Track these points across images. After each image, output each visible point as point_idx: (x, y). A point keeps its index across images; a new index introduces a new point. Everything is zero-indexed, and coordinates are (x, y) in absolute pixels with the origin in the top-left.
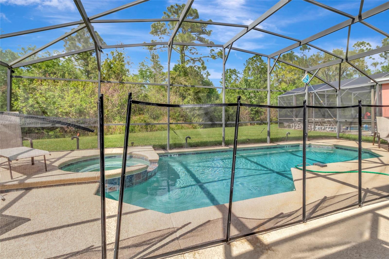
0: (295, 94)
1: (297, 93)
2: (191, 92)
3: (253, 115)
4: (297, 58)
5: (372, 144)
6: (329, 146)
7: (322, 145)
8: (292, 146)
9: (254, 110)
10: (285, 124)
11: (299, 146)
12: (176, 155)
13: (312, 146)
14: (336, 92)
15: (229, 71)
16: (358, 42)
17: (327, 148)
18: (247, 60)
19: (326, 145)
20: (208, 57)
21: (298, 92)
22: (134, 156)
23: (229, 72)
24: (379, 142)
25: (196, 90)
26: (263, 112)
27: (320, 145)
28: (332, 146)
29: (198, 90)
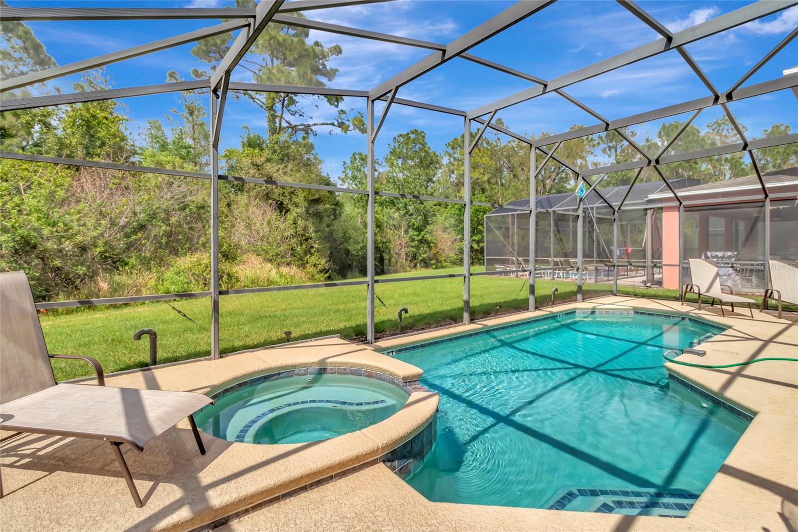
0: (518, 212)
1: (522, 210)
2: (300, 199)
3: (414, 250)
4: (488, 143)
5: (681, 303)
6: (624, 309)
7: (612, 309)
8: (567, 314)
9: (416, 238)
10: (497, 268)
11: (575, 312)
12: (393, 352)
13: (597, 312)
14: (614, 214)
15: (357, 156)
16: (575, 125)
17: (620, 313)
18: (395, 138)
19: (618, 309)
20: (333, 124)
21: (523, 208)
22: (329, 367)
23: (358, 159)
24: (700, 302)
25: (313, 195)
26: (433, 243)
27: (610, 309)
28: (631, 310)
29: (317, 196)
